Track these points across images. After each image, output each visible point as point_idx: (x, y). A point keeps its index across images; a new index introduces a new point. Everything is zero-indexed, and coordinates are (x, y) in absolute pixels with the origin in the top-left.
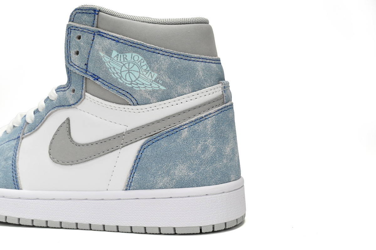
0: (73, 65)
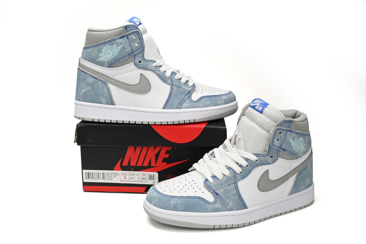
0: (274, 145)
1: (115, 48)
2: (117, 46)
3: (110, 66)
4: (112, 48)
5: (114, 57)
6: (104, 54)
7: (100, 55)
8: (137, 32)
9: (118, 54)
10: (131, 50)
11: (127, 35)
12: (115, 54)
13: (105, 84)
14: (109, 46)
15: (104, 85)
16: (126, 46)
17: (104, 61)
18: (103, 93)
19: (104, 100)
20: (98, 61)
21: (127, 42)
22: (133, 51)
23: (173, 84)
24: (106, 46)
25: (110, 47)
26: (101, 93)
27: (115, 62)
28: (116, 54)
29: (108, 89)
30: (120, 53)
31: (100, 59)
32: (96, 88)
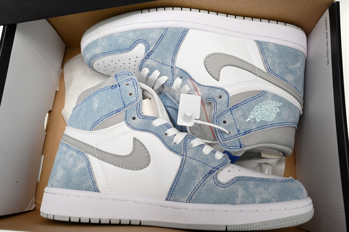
1: (258, 117)
2: (255, 119)
3: (264, 92)
4: (262, 116)
5: (259, 105)
6: (273, 111)
7: (278, 110)
8: (224, 139)
9: (254, 108)
10: (233, 113)
11: (239, 135)
12: (258, 108)
13: (269, 70)
14: (267, 120)
15: (271, 68)
16: (241, 119)
17: (273, 100)
18: (273, 57)
19: (271, 48)
20: (280, 102)
21: (240, 125)
22: (230, 112)
23: (172, 67)
24: (271, 120)
25: (265, 118)
26: (275, 57)
27: (257, 96)
28: (256, 108)
29: (265, 62)
30: (251, 109)
31: (278, 104)
32: (282, 66)
